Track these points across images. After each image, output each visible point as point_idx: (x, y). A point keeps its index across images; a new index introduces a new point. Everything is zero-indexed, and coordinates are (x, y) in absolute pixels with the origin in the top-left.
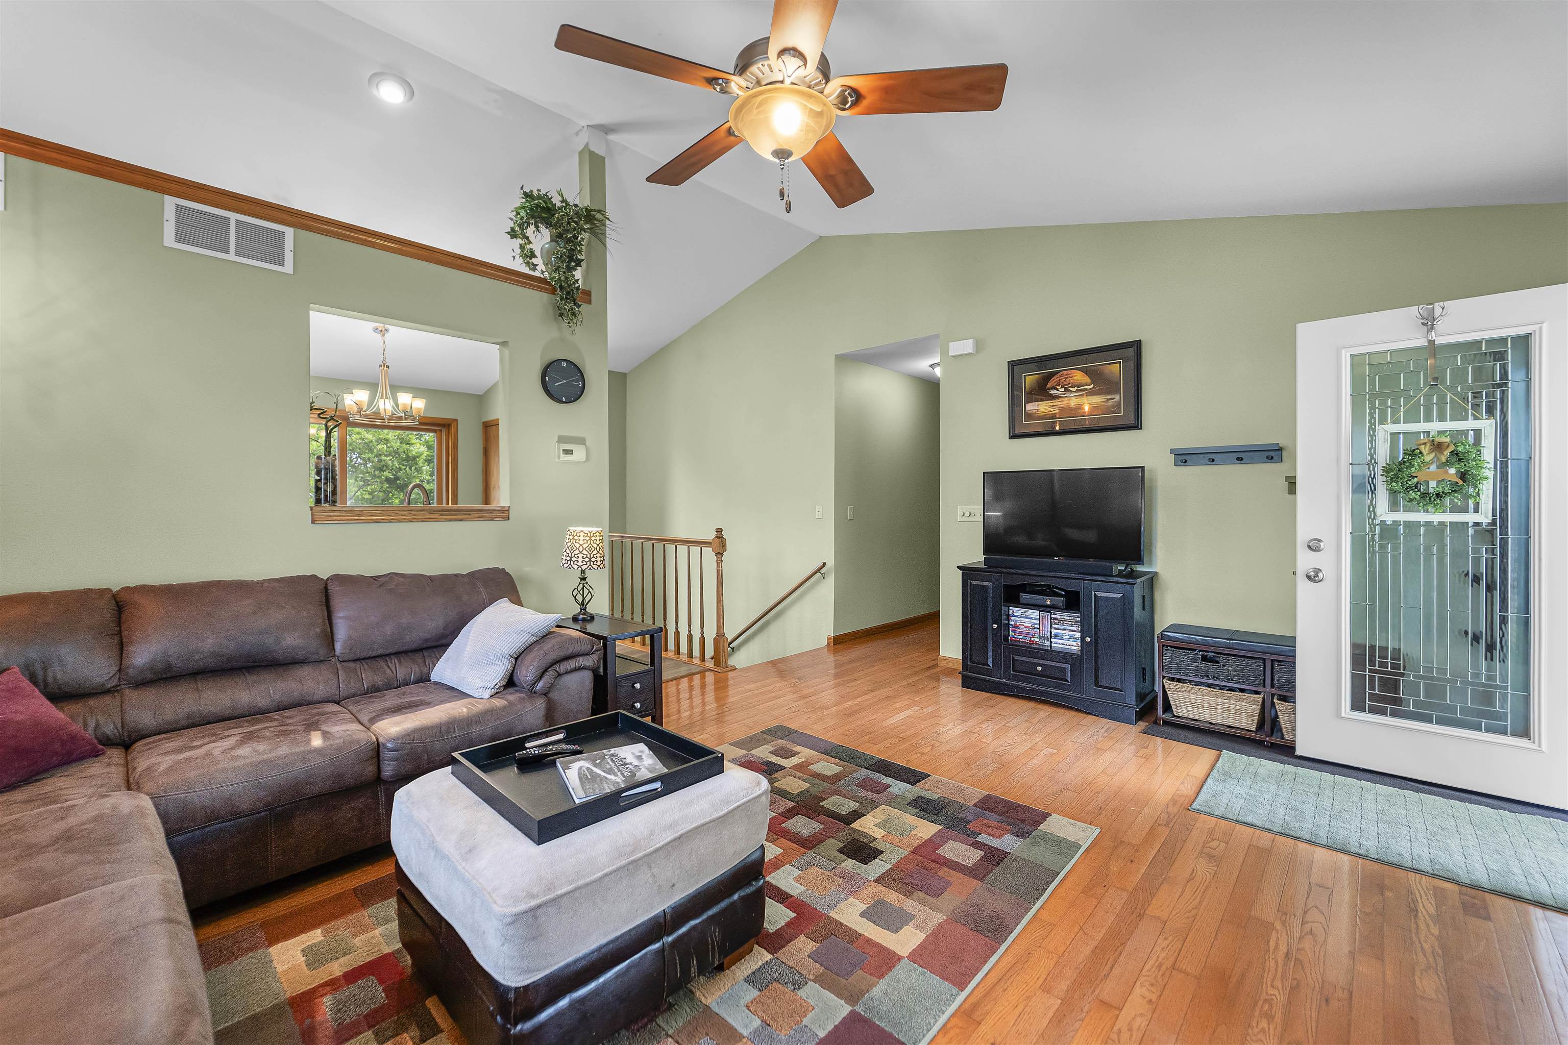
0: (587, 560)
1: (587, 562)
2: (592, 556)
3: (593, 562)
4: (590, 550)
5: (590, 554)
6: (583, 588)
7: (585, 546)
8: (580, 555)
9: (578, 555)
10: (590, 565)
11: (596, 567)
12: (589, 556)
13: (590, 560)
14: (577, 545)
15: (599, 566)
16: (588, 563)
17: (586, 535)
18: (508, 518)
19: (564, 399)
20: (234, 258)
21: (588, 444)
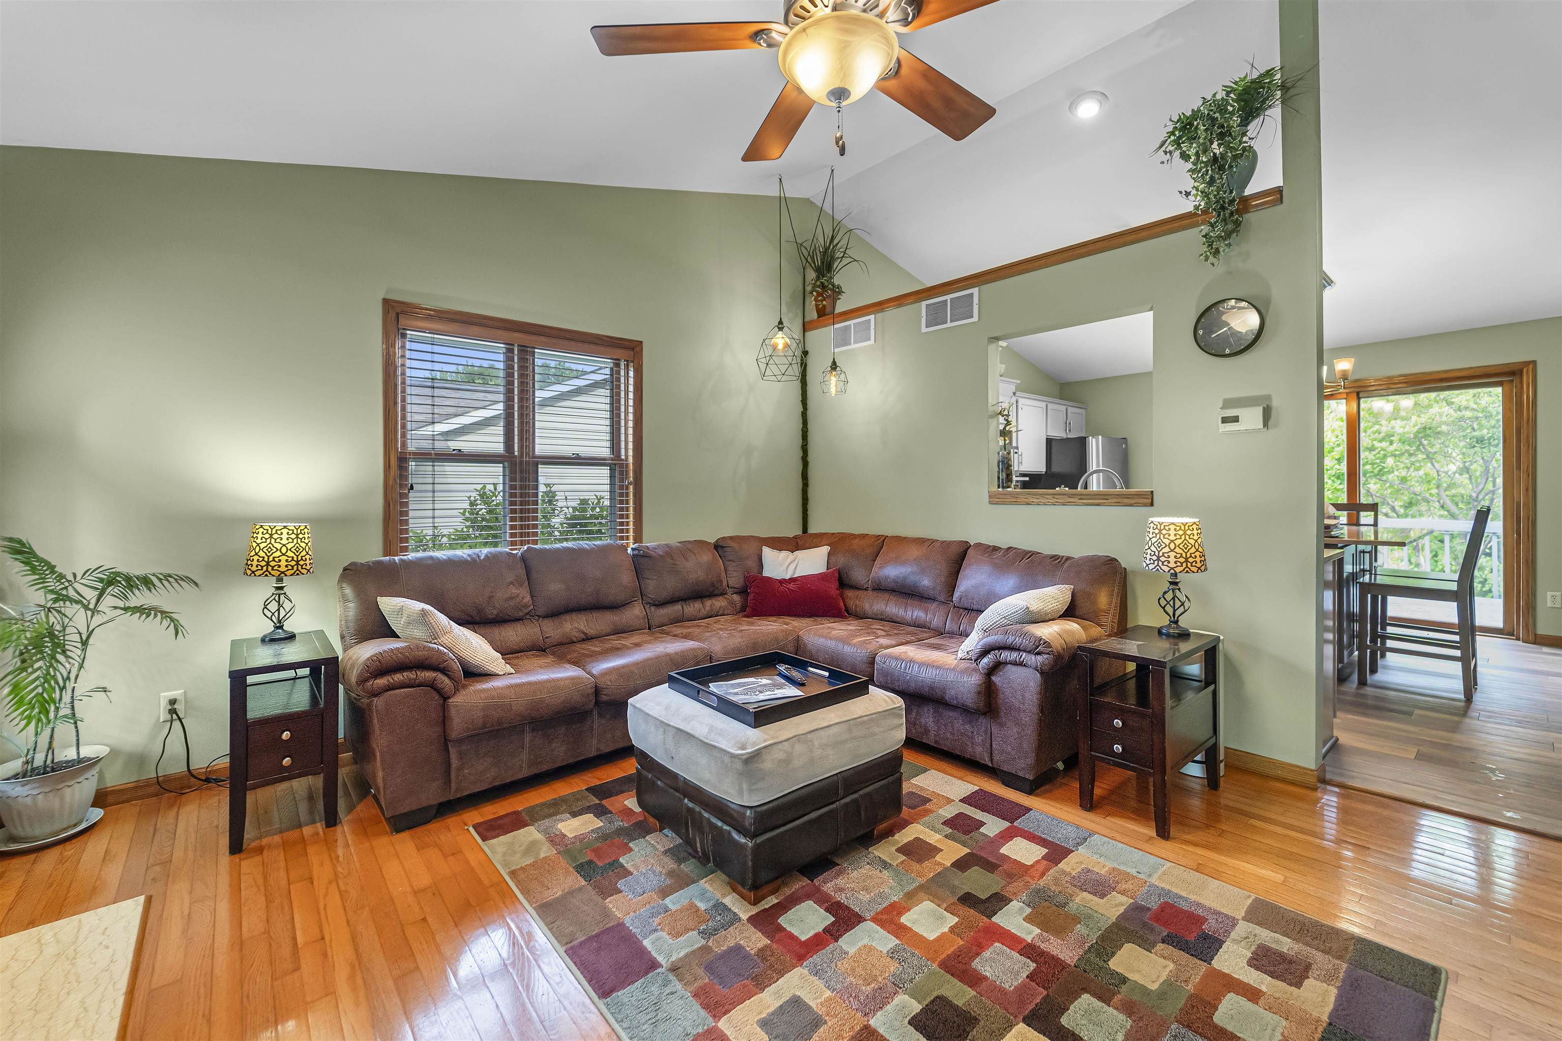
0: (1182, 560)
1: (1182, 563)
2: (1188, 555)
3: (1191, 563)
7: (1178, 542)
12: (1184, 556)
13: (1187, 561)
15: (1199, 568)
16: (1184, 564)
18: (1152, 504)
19: (1227, 351)
20: (949, 325)
21: (1275, 403)
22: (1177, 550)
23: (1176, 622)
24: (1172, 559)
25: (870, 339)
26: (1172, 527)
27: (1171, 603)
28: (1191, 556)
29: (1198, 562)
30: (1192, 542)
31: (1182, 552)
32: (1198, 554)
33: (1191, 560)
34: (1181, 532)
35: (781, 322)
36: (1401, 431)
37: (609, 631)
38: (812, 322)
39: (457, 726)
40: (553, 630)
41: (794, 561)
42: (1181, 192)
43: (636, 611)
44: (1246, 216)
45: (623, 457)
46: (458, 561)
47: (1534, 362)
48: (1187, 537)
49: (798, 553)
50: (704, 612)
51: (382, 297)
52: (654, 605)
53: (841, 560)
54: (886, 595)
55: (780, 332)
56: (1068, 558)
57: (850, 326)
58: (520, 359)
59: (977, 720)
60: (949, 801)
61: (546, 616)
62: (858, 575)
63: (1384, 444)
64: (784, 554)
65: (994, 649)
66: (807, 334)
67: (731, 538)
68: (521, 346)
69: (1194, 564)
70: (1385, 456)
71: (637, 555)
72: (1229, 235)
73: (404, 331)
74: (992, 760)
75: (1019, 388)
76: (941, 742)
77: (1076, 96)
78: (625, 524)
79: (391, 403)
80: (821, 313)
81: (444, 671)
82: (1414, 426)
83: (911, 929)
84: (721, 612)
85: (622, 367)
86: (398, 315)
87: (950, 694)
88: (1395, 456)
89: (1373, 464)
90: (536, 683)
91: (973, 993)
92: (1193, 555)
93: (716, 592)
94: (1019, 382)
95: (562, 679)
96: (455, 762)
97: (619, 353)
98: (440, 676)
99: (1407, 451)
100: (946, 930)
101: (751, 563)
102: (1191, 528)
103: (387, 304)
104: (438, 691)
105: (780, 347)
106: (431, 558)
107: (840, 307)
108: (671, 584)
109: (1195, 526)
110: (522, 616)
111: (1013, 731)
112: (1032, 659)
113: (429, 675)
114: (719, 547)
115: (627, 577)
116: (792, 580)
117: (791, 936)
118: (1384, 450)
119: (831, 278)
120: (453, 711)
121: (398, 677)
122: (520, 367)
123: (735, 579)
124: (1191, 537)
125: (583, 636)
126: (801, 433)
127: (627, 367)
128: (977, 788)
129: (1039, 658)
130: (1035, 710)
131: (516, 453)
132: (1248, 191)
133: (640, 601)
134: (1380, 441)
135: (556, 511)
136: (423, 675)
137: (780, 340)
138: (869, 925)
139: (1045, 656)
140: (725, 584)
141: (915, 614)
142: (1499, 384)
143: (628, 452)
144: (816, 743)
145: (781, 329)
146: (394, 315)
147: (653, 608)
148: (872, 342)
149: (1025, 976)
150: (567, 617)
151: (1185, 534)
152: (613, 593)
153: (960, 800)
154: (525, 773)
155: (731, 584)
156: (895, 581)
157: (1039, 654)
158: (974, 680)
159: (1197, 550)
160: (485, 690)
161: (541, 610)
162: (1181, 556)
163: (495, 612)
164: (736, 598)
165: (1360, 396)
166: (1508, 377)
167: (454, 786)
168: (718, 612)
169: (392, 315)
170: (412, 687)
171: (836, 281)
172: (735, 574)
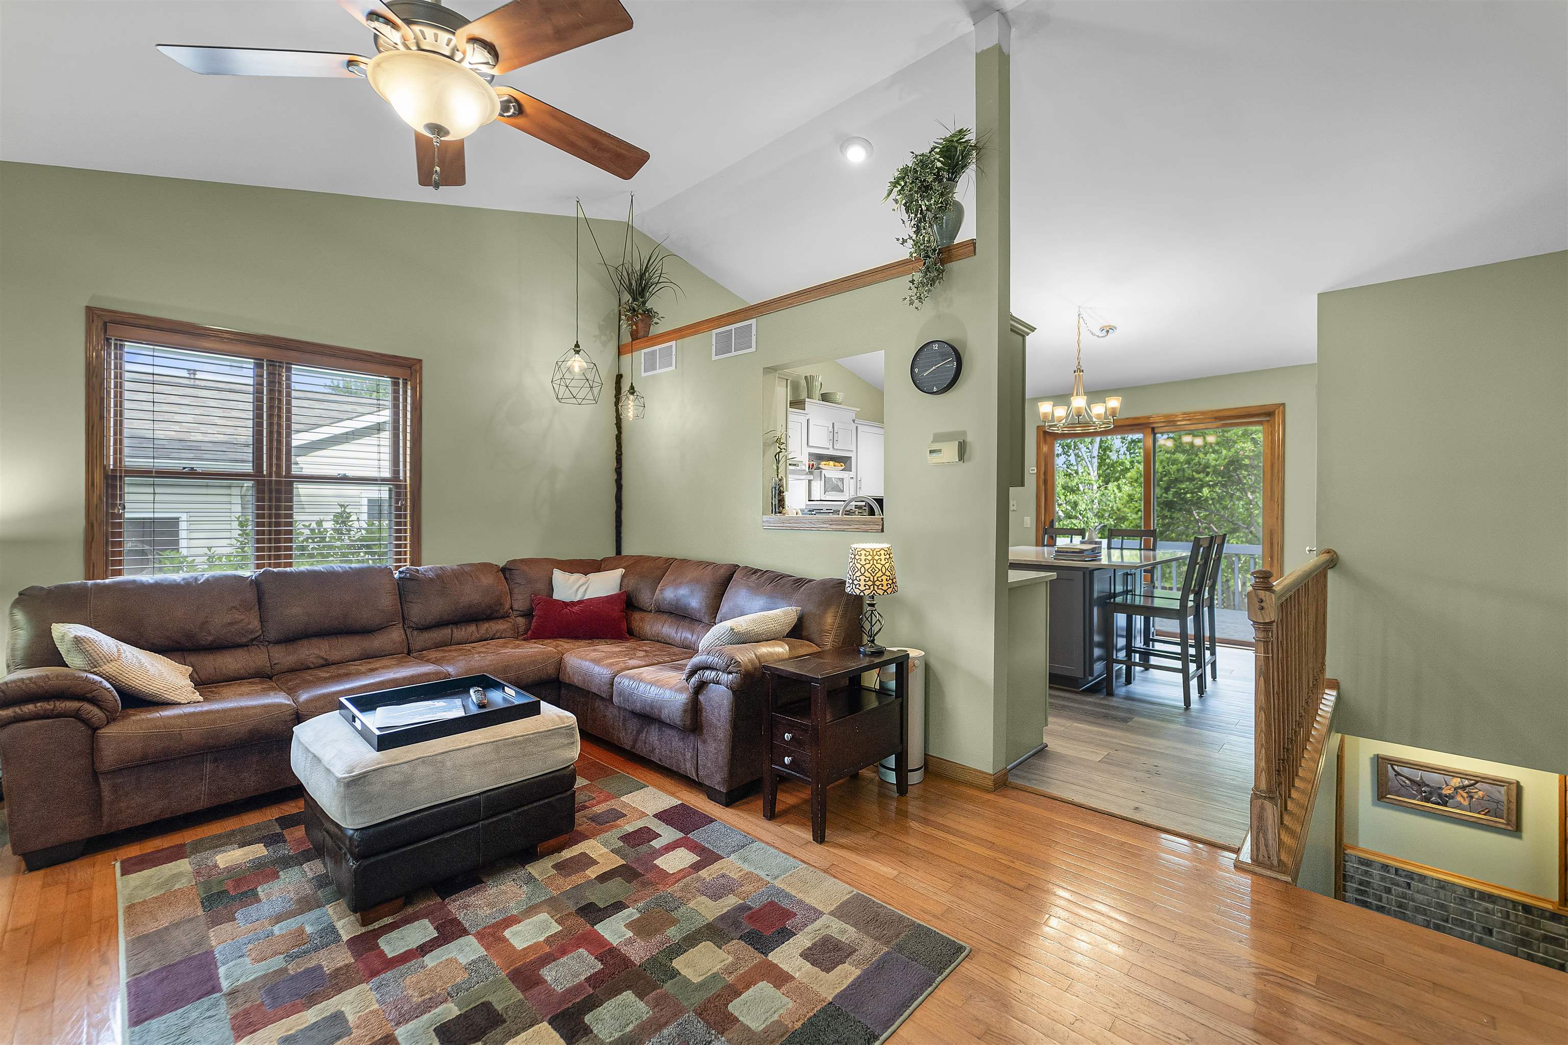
0: (870, 583)
1: (870, 586)
2: (876, 579)
3: (878, 586)
4: (873, 572)
5: (874, 577)
6: (871, 615)
7: (867, 566)
8: (862, 578)
9: (860, 578)
10: (874, 590)
11: (881, 592)
12: (872, 579)
13: (874, 584)
14: (859, 566)
15: (885, 591)
16: (872, 587)
17: (868, 553)
18: (882, 531)
19: (935, 389)
20: (733, 353)
21: (969, 439)
22: (867, 574)
23: (873, 641)
24: (862, 583)
25: (671, 365)
26: (863, 552)
27: (869, 619)
28: (878, 580)
29: (885, 585)
30: (879, 566)
31: (870, 575)
32: (884, 578)
33: (878, 583)
34: (870, 558)
35: (577, 345)
36: (1213, 463)
37: (356, 655)
38: (626, 345)
39: (109, 755)
40: (284, 657)
41: (585, 583)
42: (898, 240)
43: (396, 635)
44: (949, 266)
45: (401, 478)
46: (166, 585)
47: (1283, 405)
48: (875, 562)
49: (591, 576)
50: (476, 635)
51: (86, 304)
52: (417, 629)
53: (631, 583)
54: (665, 616)
55: (577, 355)
56: (810, 581)
57: (656, 350)
58: (269, 374)
59: (688, 737)
60: (643, 815)
61: (278, 642)
62: (645, 598)
63: (1201, 475)
64: (576, 576)
65: (700, 670)
66: (623, 357)
67: (522, 561)
68: (270, 361)
69: (880, 587)
70: (1202, 486)
71: (403, 578)
72: (932, 282)
73: (122, 343)
74: (697, 775)
75: (858, 415)
76: (663, 759)
77: (845, 141)
78: (403, 546)
79: (96, 418)
80: (635, 336)
81: (94, 701)
82: (1225, 459)
83: (508, 940)
84: (498, 635)
85: (401, 386)
86: (105, 323)
87: (664, 715)
88: (1209, 486)
89: (1192, 493)
90: (218, 711)
91: (521, 996)
92: (880, 579)
93: (495, 615)
94: (858, 410)
95: (254, 707)
96: (107, 794)
97: (398, 372)
98: (87, 707)
99: (1219, 482)
100: (542, 939)
101: (541, 586)
102: (878, 553)
103: (92, 313)
104: (86, 722)
105: (577, 370)
106: (134, 582)
107: (655, 330)
108: (437, 606)
109: (882, 552)
110: (247, 642)
111: (712, 747)
112: (725, 678)
113: (75, 705)
114: (506, 571)
115: (387, 601)
116: (580, 602)
117: (382, 952)
118: (1201, 480)
119: (644, 303)
120: (103, 744)
121: (30, 708)
122: (269, 383)
123: (521, 602)
124: (879, 561)
125: (321, 662)
126: (615, 456)
127: (405, 384)
128: (680, 802)
129: (730, 676)
130: (728, 726)
131: (265, 473)
132: (956, 242)
133: (401, 625)
134: (1199, 473)
135: (352, 533)
136: (63, 704)
137: (577, 363)
138: (471, 939)
139: (734, 675)
140: (507, 606)
141: (683, 635)
142: (1260, 423)
143: (405, 472)
144: (449, 764)
145: (577, 352)
146: (100, 324)
147: (415, 633)
148: (673, 368)
149: (583, 978)
150: (305, 642)
151: (873, 559)
152: (365, 616)
153: (655, 816)
154: (204, 803)
155: (516, 607)
156: (670, 604)
157: (730, 673)
158: (682, 698)
159: (884, 574)
160: (151, 720)
161: (272, 635)
162: (870, 580)
163: (210, 638)
164: (521, 621)
165: (1156, 431)
166: (1265, 417)
167: (106, 819)
168: (495, 634)
169: (99, 324)
170: (48, 717)
171: (648, 305)
172: (520, 597)
